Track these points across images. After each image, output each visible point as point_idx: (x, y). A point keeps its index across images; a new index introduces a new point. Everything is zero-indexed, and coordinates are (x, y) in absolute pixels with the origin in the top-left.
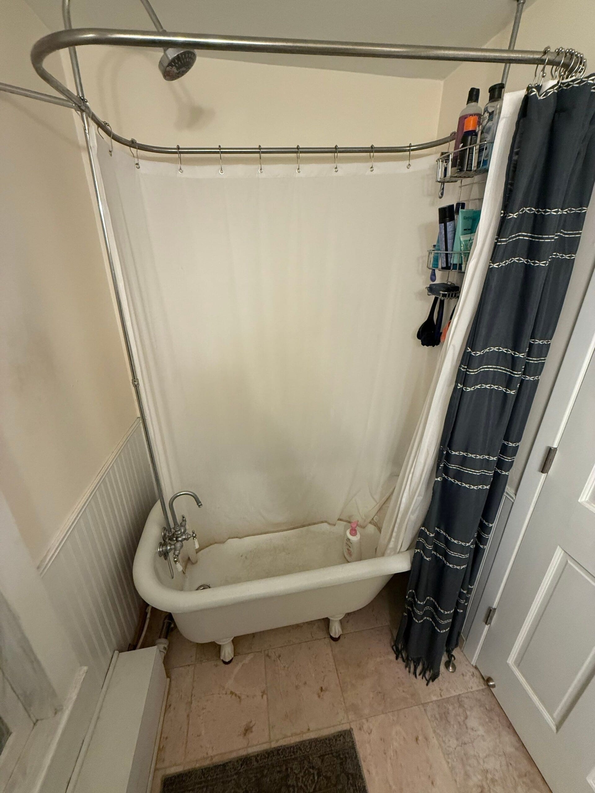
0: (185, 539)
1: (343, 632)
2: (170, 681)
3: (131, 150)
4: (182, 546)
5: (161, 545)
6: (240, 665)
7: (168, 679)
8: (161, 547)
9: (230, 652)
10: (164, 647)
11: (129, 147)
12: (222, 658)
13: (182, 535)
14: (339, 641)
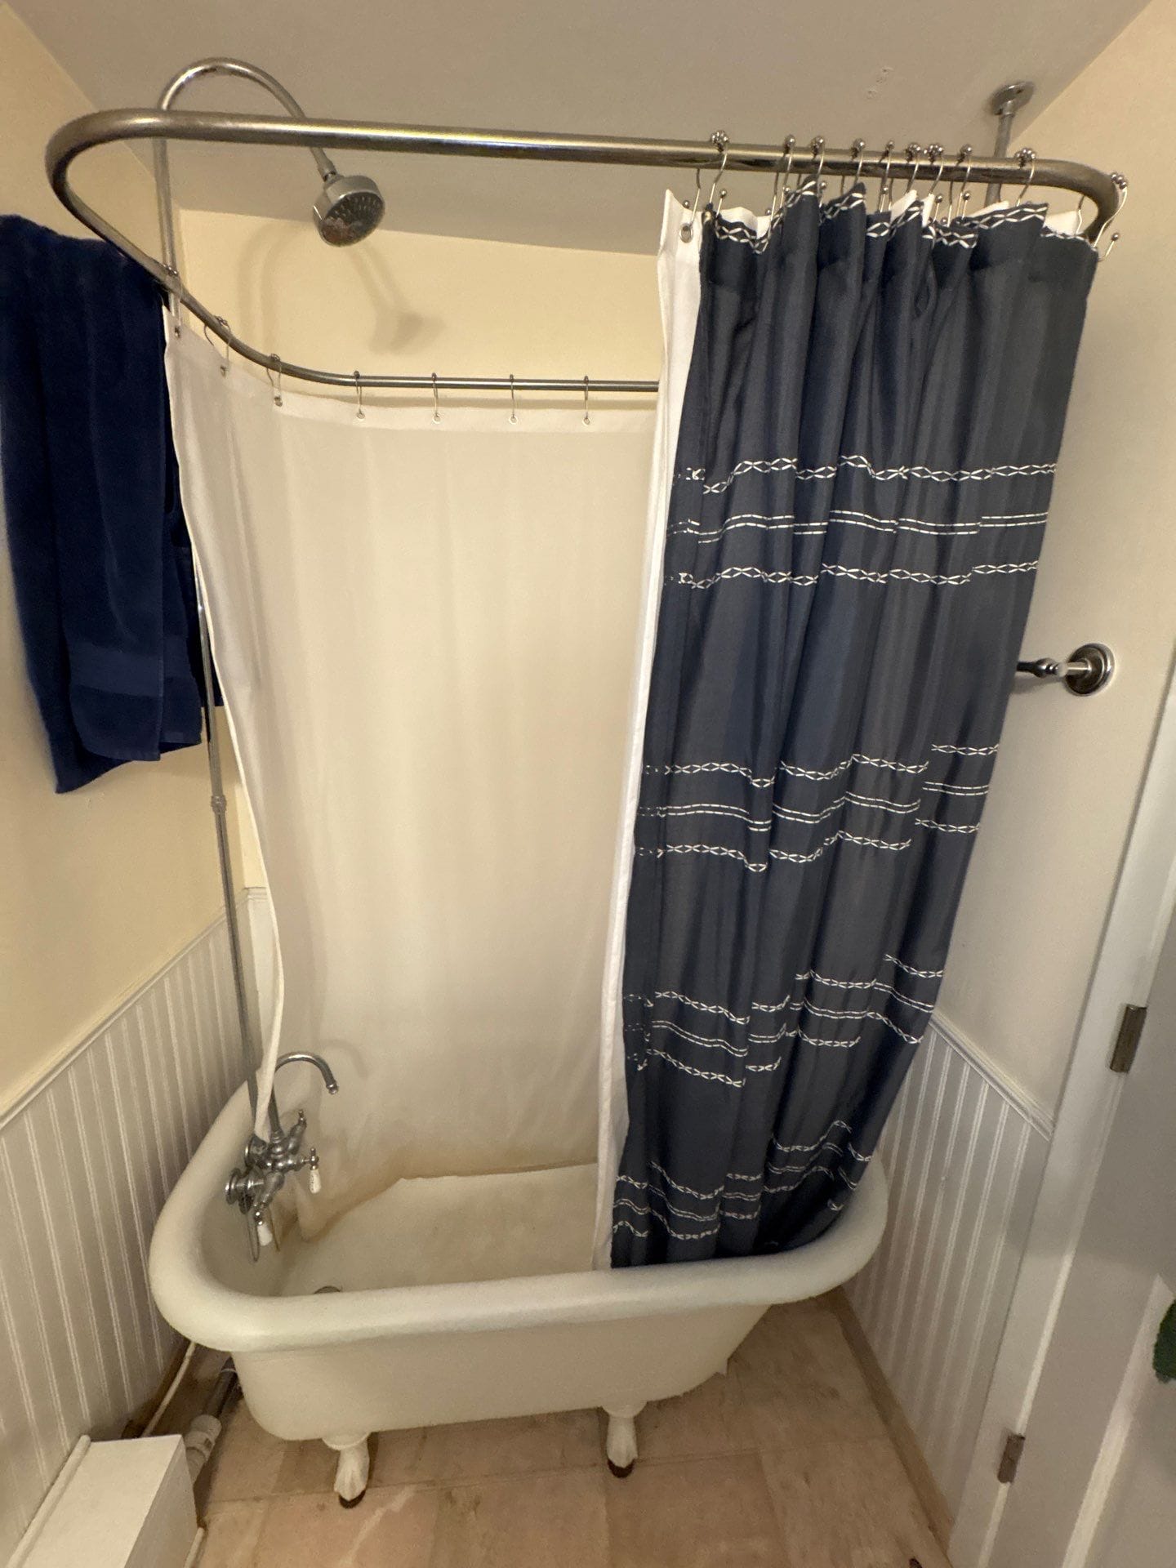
0: (291, 1167)
1: (639, 1454)
2: (204, 1538)
3: (268, 374)
4: (280, 1184)
5: (236, 1175)
6: (379, 1513)
7: (200, 1531)
8: (235, 1180)
9: (357, 1474)
10: (207, 1439)
11: (264, 369)
12: (336, 1489)
13: (286, 1158)
14: (629, 1478)
